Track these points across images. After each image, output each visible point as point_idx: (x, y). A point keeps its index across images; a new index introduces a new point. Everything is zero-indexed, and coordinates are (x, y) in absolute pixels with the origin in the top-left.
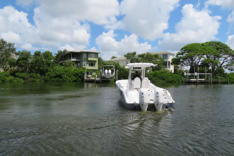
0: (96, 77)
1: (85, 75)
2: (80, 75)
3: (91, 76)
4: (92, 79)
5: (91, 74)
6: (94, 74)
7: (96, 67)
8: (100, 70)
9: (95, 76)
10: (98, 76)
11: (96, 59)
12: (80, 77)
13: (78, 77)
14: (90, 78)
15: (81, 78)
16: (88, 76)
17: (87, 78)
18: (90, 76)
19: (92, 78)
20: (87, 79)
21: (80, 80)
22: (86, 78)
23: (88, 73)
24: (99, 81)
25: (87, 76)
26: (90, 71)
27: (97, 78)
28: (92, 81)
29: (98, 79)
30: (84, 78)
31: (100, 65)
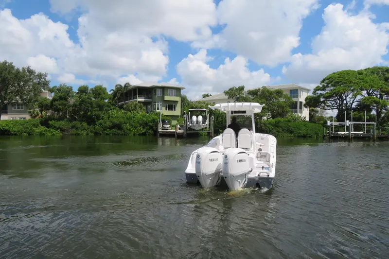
0: (178, 128)
1: (159, 125)
2: (151, 124)
3: (170, 127)
4: (171, 132)
5: (170, 123)
6: (174, 122)
7: (177, 112)
8: (185, 116)
9: (175, 126)
10: (180, 126)
11: (178, 99)
12: (151, 127)
13: (148, 127)
14: (168, 129)
15: (153, 130)
16: (164, 126)
17: (162, 129)
18: (167, 126)
19: (171, 129)
20: (163, 132)
21: (151, 132)
22: (161, 130)
23: (164, 122)
24: (183, 135)
25: (163, 127)
26: (168, 118)
27: (180, 129)
28: (171, 135)
29: (180, 131)
30: (157, 129)
31: (185, 109)
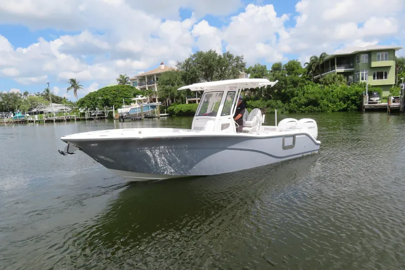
0: (392, 101)
1: (364, 99)
2: (353, 98)
3: (379, 100)
4: (381, 106)
5: (379, 94)
6: (386, 94)
7: (391, 79)
8: (401, 85)
9: (388, 99)
10: (395, 98)
11: (392, 63)
12: (354, 102)
13: (350, 102)
14: (377, 103)
15: (356, 105)
16: (372, 99)
17: (369, 103)
18: (375, 99)
19: (382, 102)
20: (370, 106)
21: (354, 107)
22: (367, 104)
23: (371, 94)
24: (399, 109)
25: (369, 100)
26: (377, 89)
27: (394, 102)
28: (382, 110)
29: (395, 104)
30: (362, 103)
31: (402, 75)
